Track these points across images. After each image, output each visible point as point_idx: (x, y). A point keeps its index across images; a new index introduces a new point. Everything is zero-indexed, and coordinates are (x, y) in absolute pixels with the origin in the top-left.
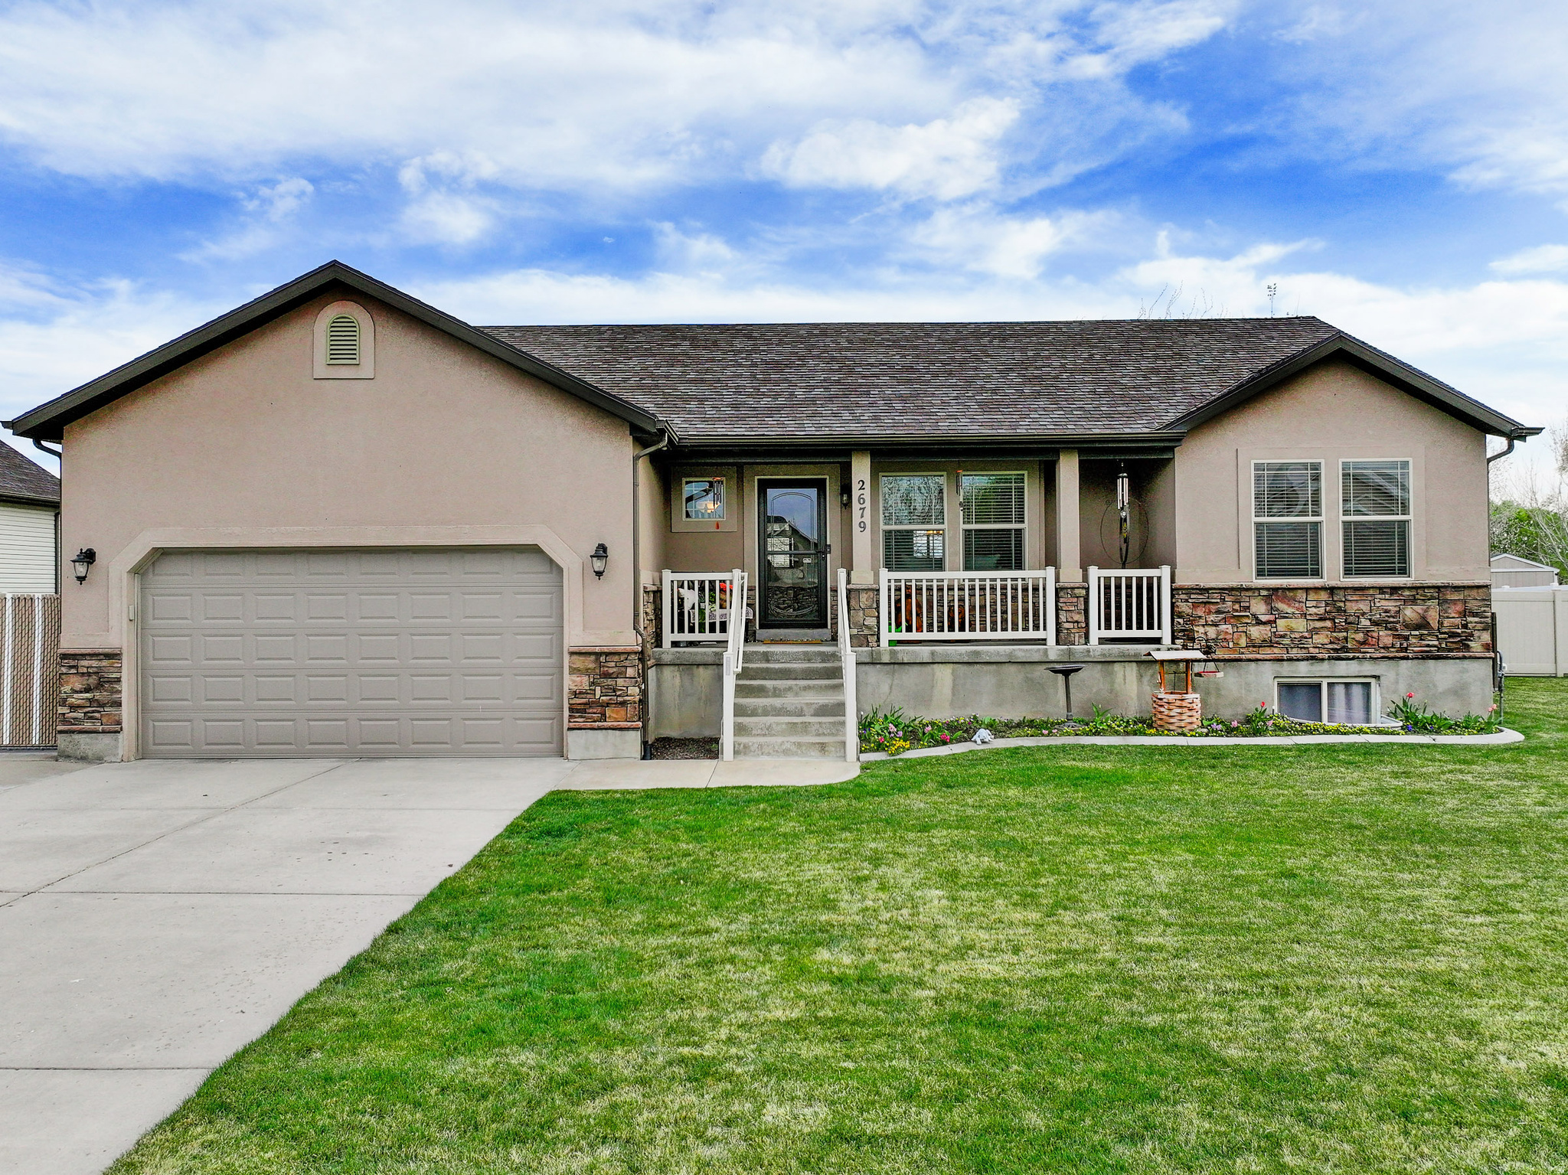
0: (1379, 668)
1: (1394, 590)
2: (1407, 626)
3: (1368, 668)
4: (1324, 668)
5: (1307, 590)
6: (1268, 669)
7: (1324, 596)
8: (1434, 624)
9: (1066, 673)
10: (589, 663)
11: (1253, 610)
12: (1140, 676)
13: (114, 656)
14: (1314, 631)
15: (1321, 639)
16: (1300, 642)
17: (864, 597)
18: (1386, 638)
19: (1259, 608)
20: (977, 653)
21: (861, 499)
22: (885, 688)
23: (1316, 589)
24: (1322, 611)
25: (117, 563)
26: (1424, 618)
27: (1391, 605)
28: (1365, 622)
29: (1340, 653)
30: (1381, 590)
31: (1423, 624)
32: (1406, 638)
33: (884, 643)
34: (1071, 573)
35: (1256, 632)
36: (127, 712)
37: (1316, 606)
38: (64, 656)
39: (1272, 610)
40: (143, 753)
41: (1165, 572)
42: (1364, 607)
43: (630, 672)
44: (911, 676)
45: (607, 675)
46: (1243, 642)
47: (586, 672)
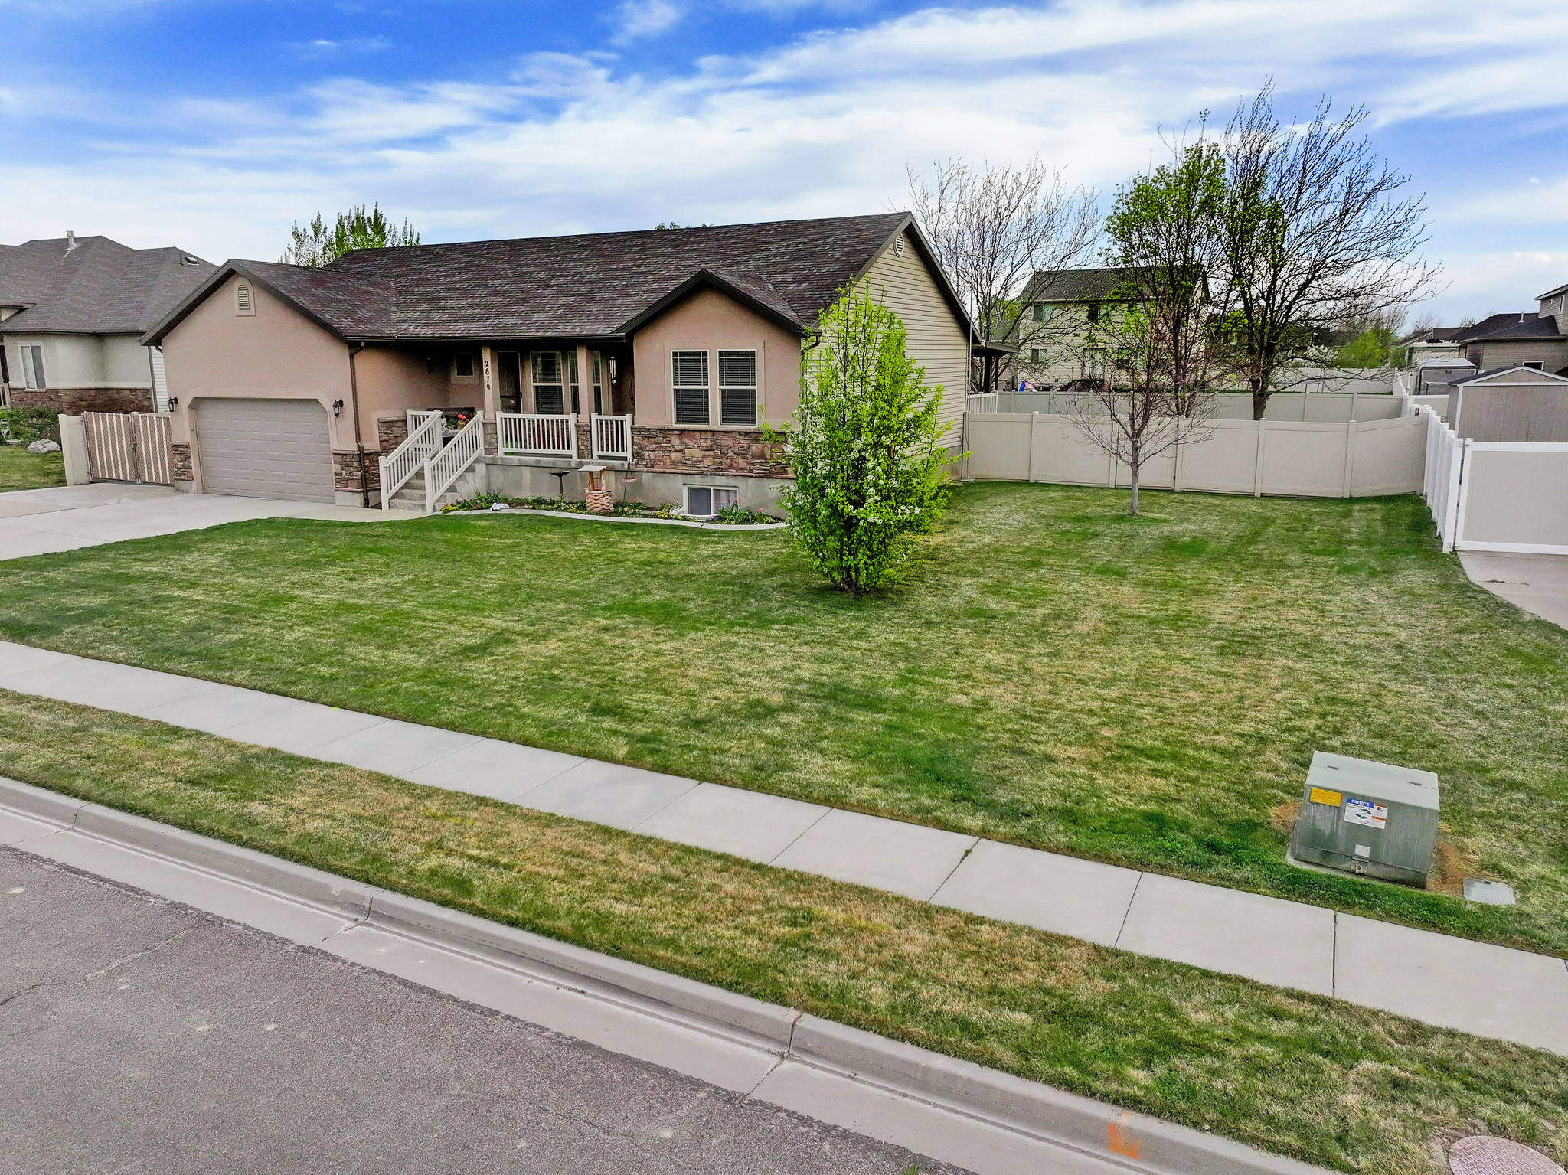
0: (739, 482)
1: (747, 434)
2: (754, 457)
3: (732, 482)
4: (708, 481)
5: (701, 431)
6: (679, 479)
7: (709, 435)
8: (769, 457)
9: (560, 475)
10: (339, 459)
11: (673, 442)
12: (616, 480)
13: (187, 446)
14: (704, 457)
15: (707, 462)
16: (695, 464)
17: (489, 427)
18: (741, 463)
19: (676, 441)
20: (538, 461)
21: (487, 373)
22: (501, 478)
23: (706, 431)
24: (708, 444)
25: (184, 403)
26: (763, 452)
27: (744, 443)
28: (731, 453)
29: (718, 471)
30: (740, 433)
31: (762, 456)
32: (753, 464)
33: (501, 454)
34: (583, 418)
35: (674, 455)
36: (195, 471)
37: (705, 442)
38: (174, 446)
39: (682, 443)
40: (205, 490)
41: (628, 418)
42: (730, 443)
43: (355, 464)
44: (512, 472)
45: (347, 466)
46: (668, 462)
47: (340, 463)
